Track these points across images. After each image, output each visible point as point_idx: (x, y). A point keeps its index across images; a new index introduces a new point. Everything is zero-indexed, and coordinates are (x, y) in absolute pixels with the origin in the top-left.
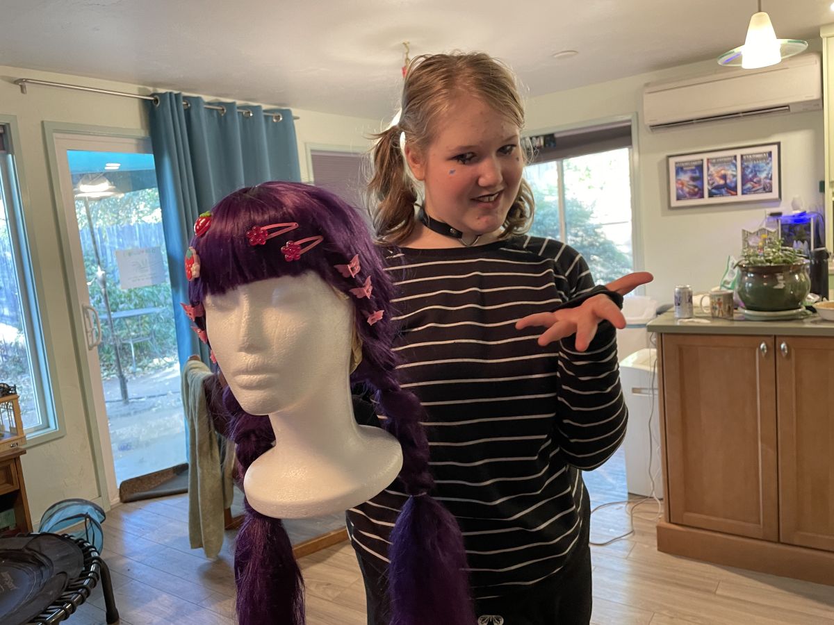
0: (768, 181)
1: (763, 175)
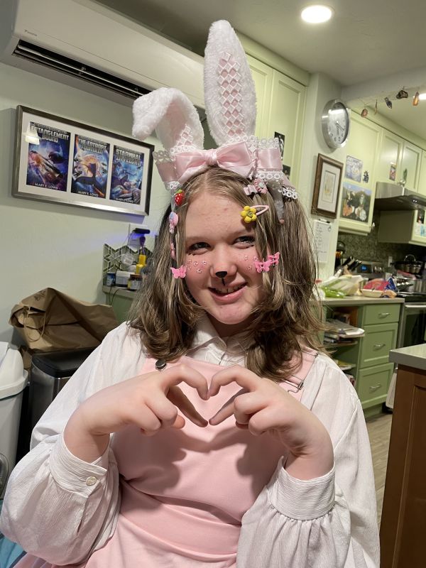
0: (137, 189)
1: (133, 181)
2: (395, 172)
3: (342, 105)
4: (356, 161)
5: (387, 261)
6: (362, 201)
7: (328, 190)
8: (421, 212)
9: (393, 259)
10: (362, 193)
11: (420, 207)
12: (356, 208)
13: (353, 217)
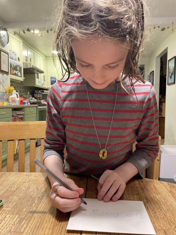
2: (27, 59)
3: (5, 29)
4: (14, 53)
5: (28, 93)
6: (18, 68)
7: (4, 63)
8: (38, 75)
9: (30, 92)
10: (18, 66)
11: (37, 72)
12: (16, 71)
13: (15, 74)
